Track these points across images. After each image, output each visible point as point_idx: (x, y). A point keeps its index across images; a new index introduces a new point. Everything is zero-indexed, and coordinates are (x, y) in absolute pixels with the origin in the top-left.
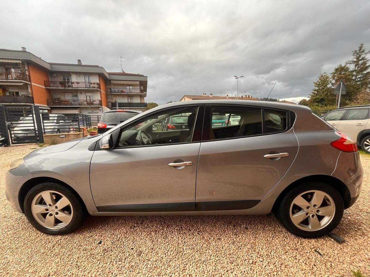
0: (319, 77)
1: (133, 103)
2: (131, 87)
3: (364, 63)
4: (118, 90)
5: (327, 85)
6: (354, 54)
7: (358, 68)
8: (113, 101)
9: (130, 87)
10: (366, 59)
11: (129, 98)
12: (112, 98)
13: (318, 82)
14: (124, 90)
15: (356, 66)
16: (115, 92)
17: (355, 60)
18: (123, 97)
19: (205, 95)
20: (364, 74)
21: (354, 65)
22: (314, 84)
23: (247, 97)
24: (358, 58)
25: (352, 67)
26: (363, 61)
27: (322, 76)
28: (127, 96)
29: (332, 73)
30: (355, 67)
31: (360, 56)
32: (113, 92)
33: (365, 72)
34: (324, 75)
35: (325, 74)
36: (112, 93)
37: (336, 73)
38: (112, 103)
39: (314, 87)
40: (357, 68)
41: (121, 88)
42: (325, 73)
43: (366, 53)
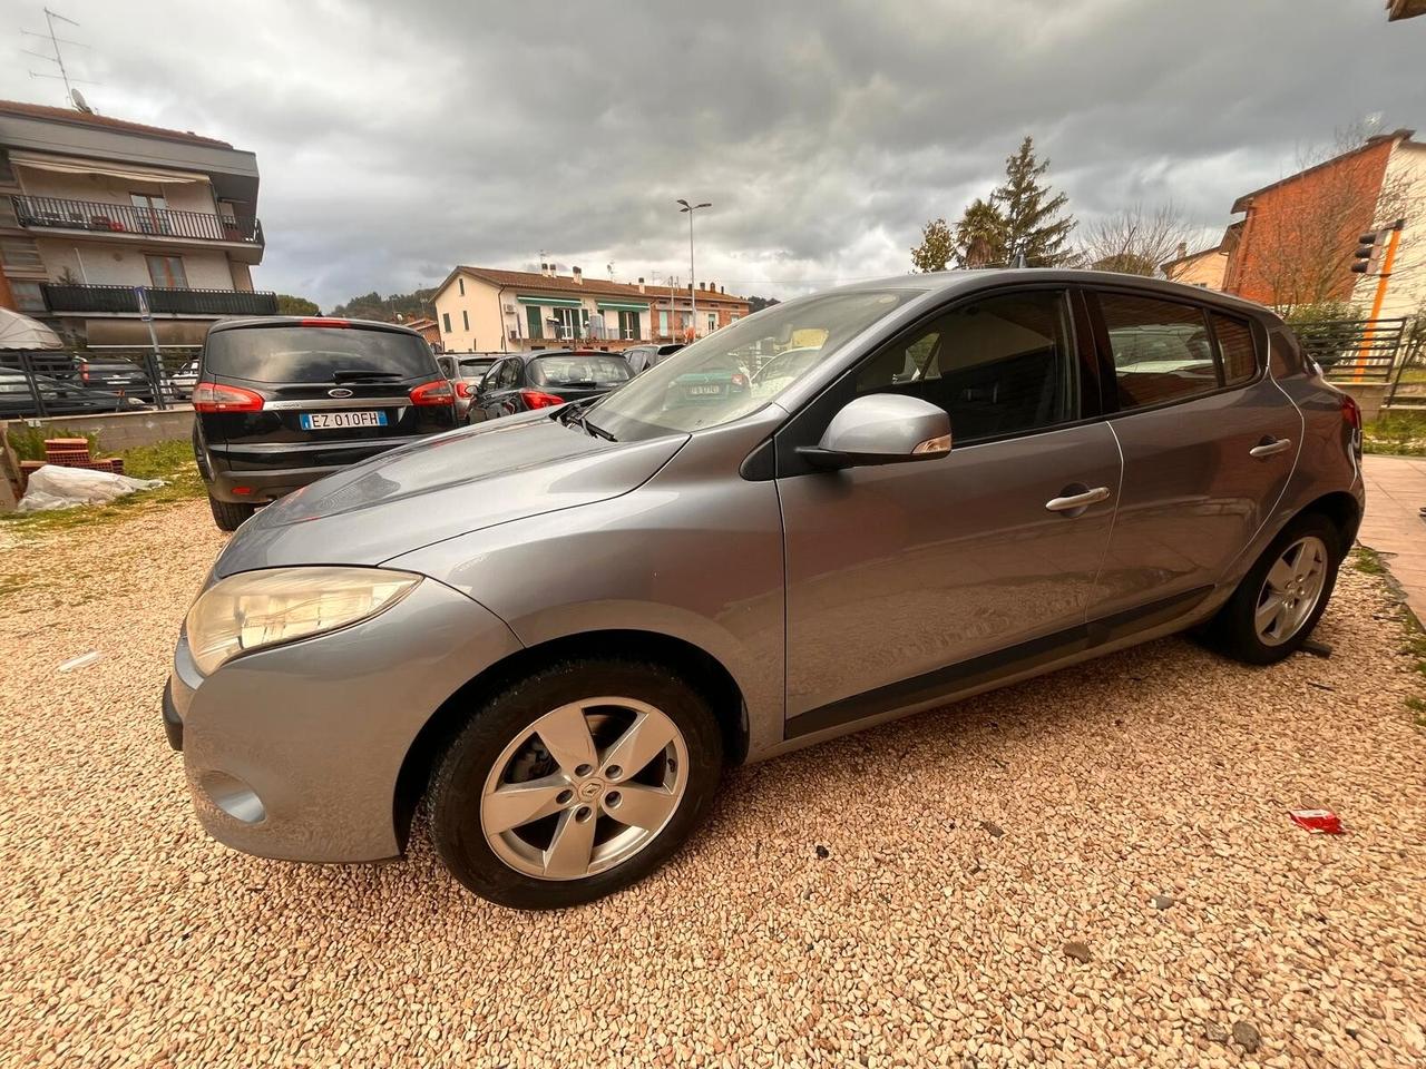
0: (925, 232)
1: (189, 295)
2: (158, 203)
3: (1032, 203)
4: (73, 216)
5: (944, 263)
6: (1009, 168)
7: (1018, 215)
8: (54, 276)
9: (150, 202)
10: (1036, 189)
11: (156, 263)
12: (37, 256)
13: (923, 248)
14: (114, 217)
15: (1013, 207)
16: (53, 224)
17: (1011, 188)
18: (118, 258)
19: (549, 272)
20: (1030, 234)
21: (1010, 203)
22: (912, 257)
23: (708, 288)
24: (1017, 184)
25: (1004, 209)
26: (1028, 194)
27: (933, 232)
28: (141, 251)
29: (959, 224)
30: (1012, 212)
31: (1023, 178)
32: (42, 224)
33: (1033, 230)
34: (938, 226)
35: (942, 225)
36: (32, 229)
37: (969, 225)
38: (45, 288)
39: (913, 266)
40: (1014, 214)
41: (91, 207)
42: (940, 221)
43: (1036, 170)
